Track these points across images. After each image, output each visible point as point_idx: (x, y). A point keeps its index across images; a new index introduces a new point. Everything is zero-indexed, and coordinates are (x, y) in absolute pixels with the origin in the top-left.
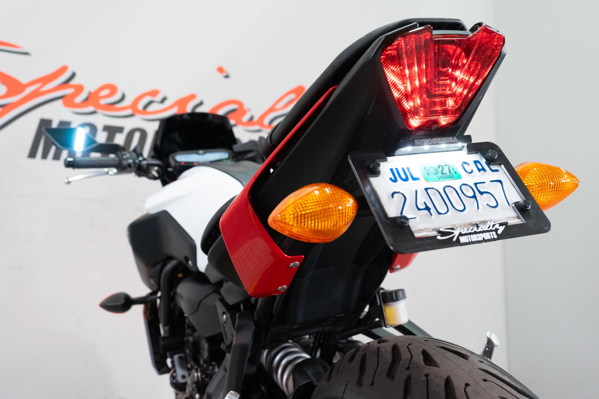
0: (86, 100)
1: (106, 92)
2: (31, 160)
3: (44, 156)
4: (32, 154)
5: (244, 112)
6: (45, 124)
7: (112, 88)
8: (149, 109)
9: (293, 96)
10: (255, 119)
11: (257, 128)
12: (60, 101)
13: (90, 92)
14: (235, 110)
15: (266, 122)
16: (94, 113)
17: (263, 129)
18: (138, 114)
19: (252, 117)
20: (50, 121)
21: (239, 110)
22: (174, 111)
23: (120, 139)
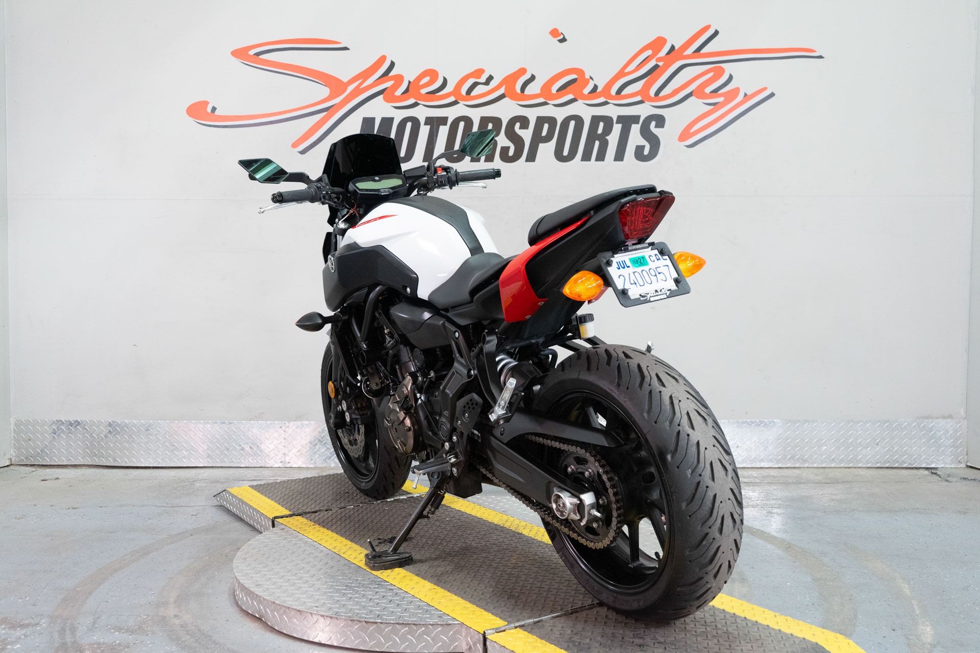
0: (407, 91)
1: (426, 79)
5: (587, 82)
6: (368, 122)
7: (432, 74)
8: (473, 93)
9: (649, 52)
10: (599, 90)
11: (602, 100)
12: (381, 96)
13: (410, 82)
14: (574, 81)
15: (613, 91)
16: (415, 105)
17: (609, 101)
18: (461, 100)
19: (596, 87)
20: (373, 120)
21: (578, 80)
22: (501, 91)
23: (444, 131)
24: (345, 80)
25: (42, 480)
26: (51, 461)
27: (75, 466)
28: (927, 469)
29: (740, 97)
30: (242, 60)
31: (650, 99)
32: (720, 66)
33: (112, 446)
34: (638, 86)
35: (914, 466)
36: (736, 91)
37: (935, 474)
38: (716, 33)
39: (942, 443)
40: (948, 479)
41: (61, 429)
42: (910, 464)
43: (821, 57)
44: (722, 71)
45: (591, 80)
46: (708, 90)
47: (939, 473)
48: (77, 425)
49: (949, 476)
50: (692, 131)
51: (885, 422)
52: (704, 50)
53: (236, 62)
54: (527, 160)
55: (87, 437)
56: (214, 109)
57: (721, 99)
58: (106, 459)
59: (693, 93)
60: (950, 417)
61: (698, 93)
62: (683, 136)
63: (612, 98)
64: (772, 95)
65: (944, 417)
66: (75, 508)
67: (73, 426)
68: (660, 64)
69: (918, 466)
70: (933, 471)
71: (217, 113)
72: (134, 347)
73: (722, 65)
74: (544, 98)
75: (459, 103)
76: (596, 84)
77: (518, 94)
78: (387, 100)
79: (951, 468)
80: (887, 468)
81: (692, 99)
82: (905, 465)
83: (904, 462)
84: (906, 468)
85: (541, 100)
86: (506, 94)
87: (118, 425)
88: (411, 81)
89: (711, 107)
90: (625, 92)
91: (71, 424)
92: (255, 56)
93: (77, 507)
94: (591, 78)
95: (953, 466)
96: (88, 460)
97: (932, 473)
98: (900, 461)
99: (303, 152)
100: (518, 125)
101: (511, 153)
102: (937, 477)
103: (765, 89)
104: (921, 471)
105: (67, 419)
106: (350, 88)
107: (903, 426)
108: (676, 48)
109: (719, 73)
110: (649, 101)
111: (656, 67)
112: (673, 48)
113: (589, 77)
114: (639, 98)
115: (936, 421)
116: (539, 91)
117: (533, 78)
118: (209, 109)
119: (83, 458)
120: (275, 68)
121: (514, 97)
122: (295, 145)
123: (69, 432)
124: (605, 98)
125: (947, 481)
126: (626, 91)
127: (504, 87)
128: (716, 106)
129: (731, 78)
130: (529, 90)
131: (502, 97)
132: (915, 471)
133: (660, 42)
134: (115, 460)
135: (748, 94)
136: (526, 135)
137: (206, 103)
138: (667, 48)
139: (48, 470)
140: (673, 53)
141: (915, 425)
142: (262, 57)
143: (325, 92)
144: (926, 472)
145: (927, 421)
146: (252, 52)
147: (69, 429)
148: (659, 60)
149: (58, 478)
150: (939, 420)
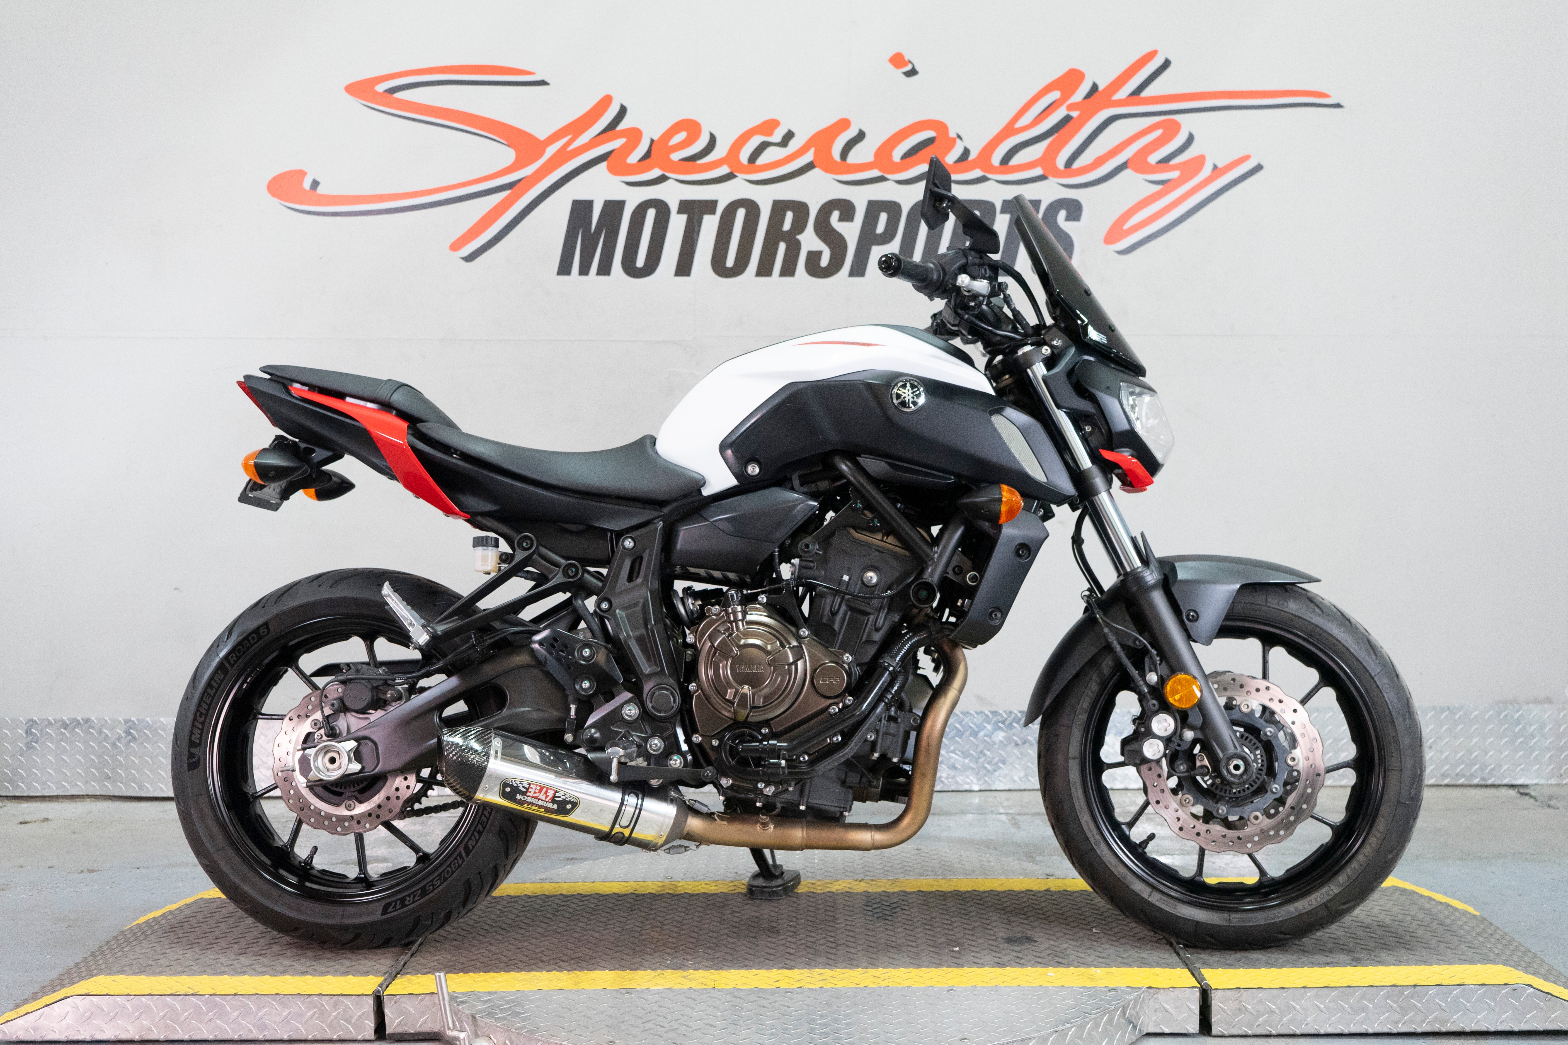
0: (647, 155)
1: (681, 136)
2: (564, 278)
3: (584, 270)
4: (564, 269)
5: (951, 143)
6: (581, 209)
7: (691, 127)
8: (761, 161)
9: (1055, 95)
10: (973, 156)
11: (977, 173)
12: (603, 165)
13: (652, 141)
14: (929, 142)
15: (996, 159)
16: (662, 179)
17: (989, 176)
18: (741, 172)
19: (966, 152)
20: (589, 204)
21: (937, 139)
22: (808, 157)
23: (710, 225)
24: (542, 135)
25: (21, 823)
26: (29, 789)
27: (72, 798)
28: (1512, 786)
29: (1206, 171)
30: (364, 100)
31: (1058, 174)
32: (1173, 120)
33: (137, 762)
34: (1036, 151)
35: (1489, 782)
36: (1200, 161)
37: (1526, 794)
38: (1167, 64)
39: (1535, 743)
40: (1552, 803)
41: (47, 733)
42: (1483, 779)
43: (1338, 106)
44: (1175, 128)
45: (958, 140)
46: (1153, 159)
47: (1533, 793)
48: (75, 727)
49: (1550, 798)
50: (1126, 227)
51: (1443, 710)
52: (1146, 93)
53: (354, 104)
54: (852, 274)
55: (93, 747)
56: (315, 184)
57: (1174, 175)
58: (127, 785)
59: (1129, 164)
60: (1549, 700)
61: (1138, 163)
62: (1114, 234)
63: (994, 170)
64: (1259, 168)
65: (1537, 701)
66: (93, 871)
67: (69, 728)
68: (1075, 114)
69: (1498, 782)
70: (1522, 790)
71: (320, 190)
72: (176, 592)
73: (1177, 117)
74: (880, 170)
75: (735, 176)
76: (969, 147)
77: (836, 162)
78: (613, 171)
79: (1551, 785)
80: (1447, 786)
81: (1127, 173)
82: (1476, 781)
83: (1472, 776)
84: (1477, 786)
85: (875, 173)
86: (816, 163)
87: (148, 726)
88: (656, 138)
89: (1159, 187)
90: (1015, 161)
91: (65, 726)
92: (388, 95)
93: (95, 869)
94: (959, 137)
95: (1553, 781)
96: (94, 787)
97: (1522, 794)
98: (1468, 774)
99: (470, 258)
100: (836, 214)
101: (824, 262)
102: (1532, 801)
103: (1247, 158)
104: (1504, 791)
105: (58, 717)
106: (551, 150)
107: (1472, 716)
108: (1101, 87)
109: (1172, 130)
110: (1054, 176)
111: (1067, 119)
112: (1095, 88)
113: (955, 136)
114: (1038, 171)
115: (1525, 707)
116: (870, 158)
117: (861, 136)
118: (307, 184)
119: (86, 783)
120: (422, 114)
121: (830, 167)
122: (455, 246)
123: (62, 740)
124: (983, 170)
125: (1549, 806)
126: (1018, 159)
127: (812, 150)
128: (1167, 185)
129: (1190, 139)
130: (854, 157)
131: (809, 167)
132: (1493, 791)
133: (1073, 78)
134: (141, 787)
135: (1220, 165)
136: (851, 231)
137: (302, 174)
138: (1084, 89)
139: (25, 806)
140: (1096, 95)
141: (1491, 716)
142: (399, 95)
143: (506, 155)
144: (1512, 793)
145: (1511, 707)
146: (381, 88)
147: (62, 733)
148: (1071, 107)
149: (47, 820)
150: (1530, 705)
